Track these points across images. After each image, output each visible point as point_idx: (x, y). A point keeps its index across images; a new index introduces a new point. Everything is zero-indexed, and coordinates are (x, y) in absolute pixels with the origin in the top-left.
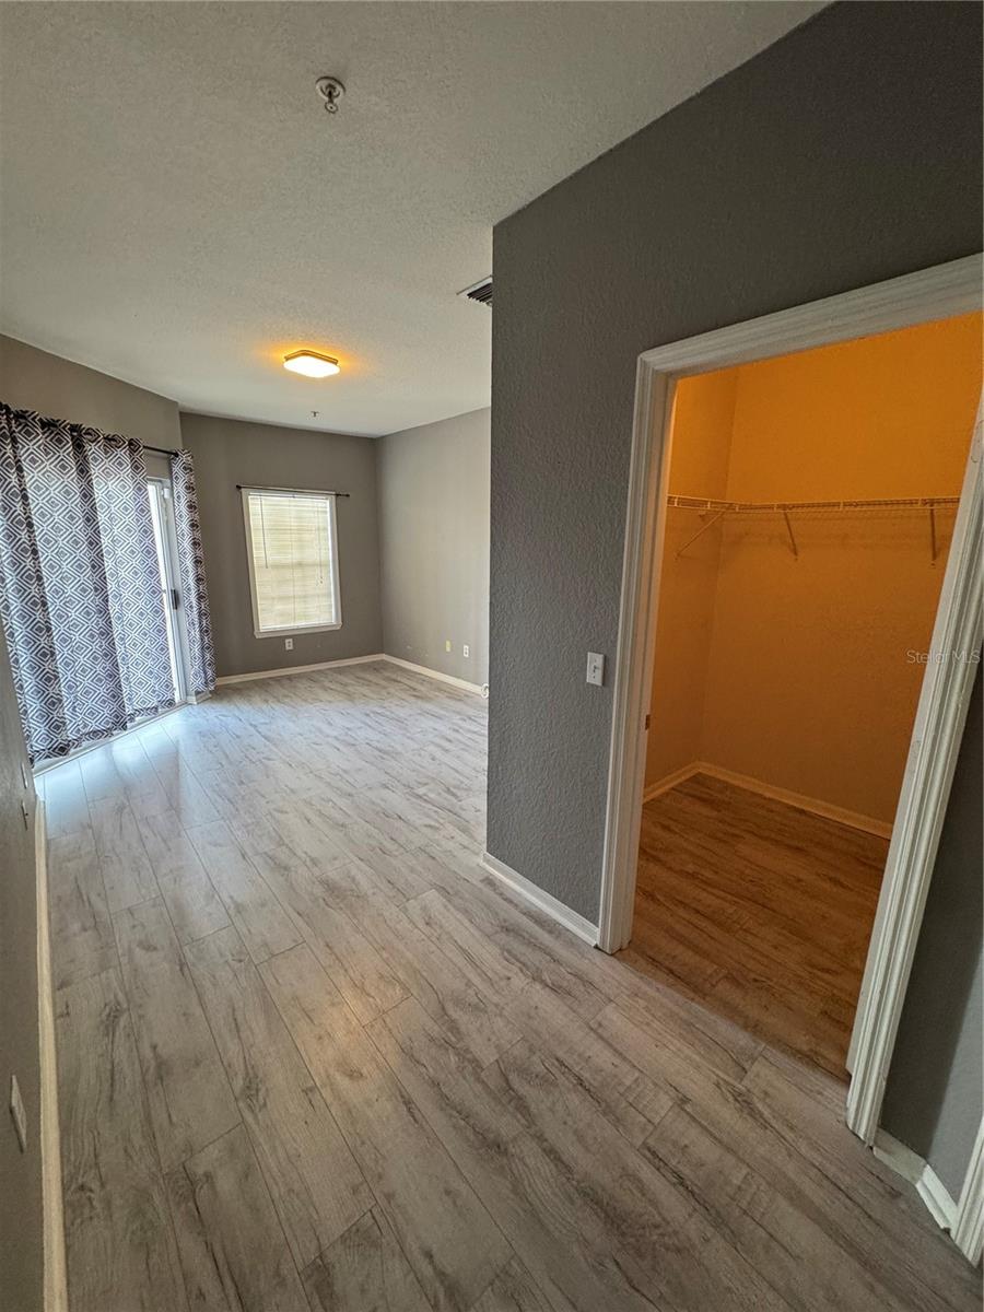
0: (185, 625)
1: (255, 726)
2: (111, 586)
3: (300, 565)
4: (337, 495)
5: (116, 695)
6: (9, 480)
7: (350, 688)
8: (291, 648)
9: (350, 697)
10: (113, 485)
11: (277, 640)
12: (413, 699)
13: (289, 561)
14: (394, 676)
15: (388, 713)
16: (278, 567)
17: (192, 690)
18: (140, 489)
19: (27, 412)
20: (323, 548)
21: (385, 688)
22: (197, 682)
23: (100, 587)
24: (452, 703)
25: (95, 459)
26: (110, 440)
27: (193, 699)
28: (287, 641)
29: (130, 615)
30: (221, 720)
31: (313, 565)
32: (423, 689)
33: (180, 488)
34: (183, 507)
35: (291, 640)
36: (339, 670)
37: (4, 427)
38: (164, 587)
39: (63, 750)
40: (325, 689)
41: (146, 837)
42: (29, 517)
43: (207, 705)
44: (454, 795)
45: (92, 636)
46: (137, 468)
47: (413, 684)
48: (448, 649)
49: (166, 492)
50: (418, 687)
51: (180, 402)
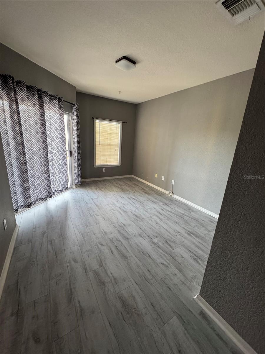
0: (73, 162)
1: (93, 199)
2: (49, 148)
3: (110, 145)
4: (123, 122)
5: (49, 186)
6: (13, 106)
7: (123, 187)
8: (105, 171)
9: (123, 190)
10: (52, 113)
11: (101, 168)
12: (144, 193)
13: (107, 143)
14: (136, 183)
15: (136, 199)
16: (103, 145)
17: (74, 183)
18: (61, 115)
19: (21, 81)
20: (117, 140)
21: (134, 188)
22: (76, 181)
23: (45, 149)
24: (158, 197)
25: (46, 103)
26: (52, 96)
27: (74, 186)
28: (104, 169)
29: (55, 159)
30: (82, 196)
31: (114, 145)
32: (147, 189)
33: (75, 116)
34: (75, 123)
35: (105, 169)
36: (119, 179)
37: (11, 85)
38: (67, 149)
39: (29, 206)
40: (115, 186)
41: (50, 252)
42: (20, 121)
43: (78, 189)
44: (169, 245)
45: (41, 166)
46: (61, 108)
47: (143, 187)
48: (156, 177)
49: (70, 118)
50: (145, 188)
51: (76, 87)
